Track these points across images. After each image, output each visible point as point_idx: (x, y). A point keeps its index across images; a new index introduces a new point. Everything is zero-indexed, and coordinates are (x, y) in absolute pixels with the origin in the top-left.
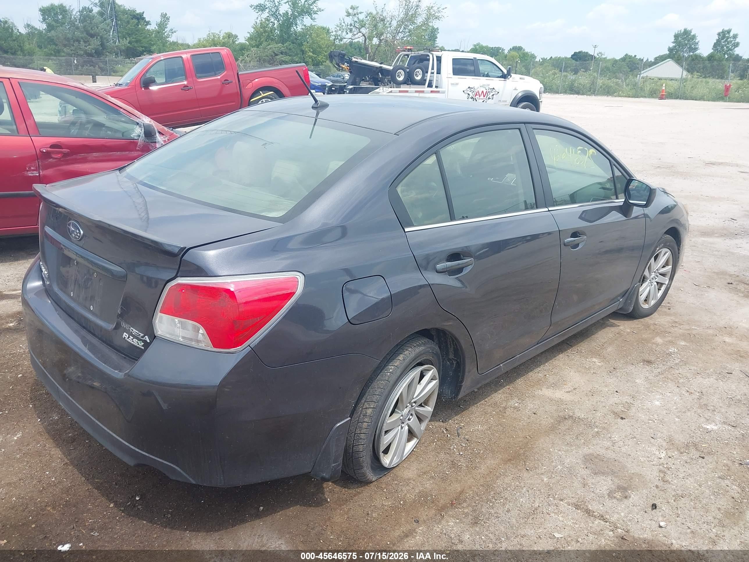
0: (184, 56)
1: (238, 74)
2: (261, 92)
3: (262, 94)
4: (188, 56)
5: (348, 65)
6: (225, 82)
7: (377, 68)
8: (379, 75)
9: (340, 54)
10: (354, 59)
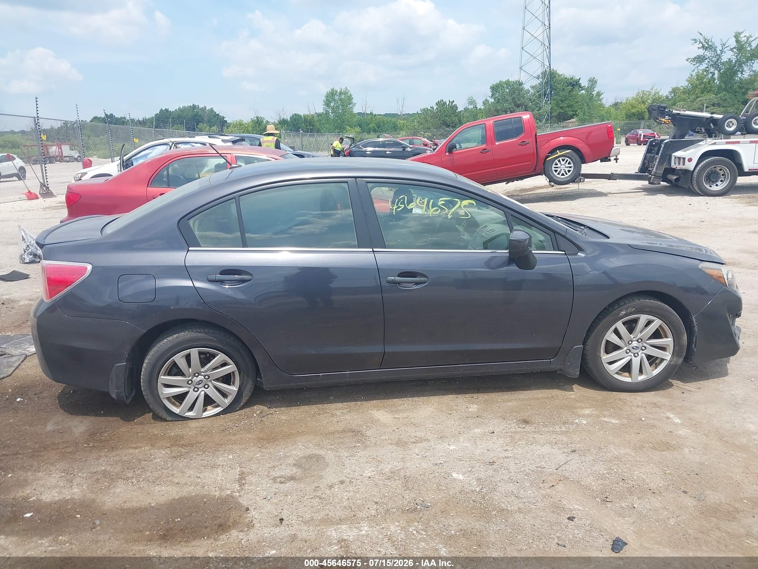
0: (488, 123)
1: (536, 135)
2: (558, 151)
3: (559, 153)
4: (492, 122)
5: (670, 118)
6: (523, 143)
7: (707, 119)
8: (710, 126)
9: (659, 107)
10: (675, 112)
